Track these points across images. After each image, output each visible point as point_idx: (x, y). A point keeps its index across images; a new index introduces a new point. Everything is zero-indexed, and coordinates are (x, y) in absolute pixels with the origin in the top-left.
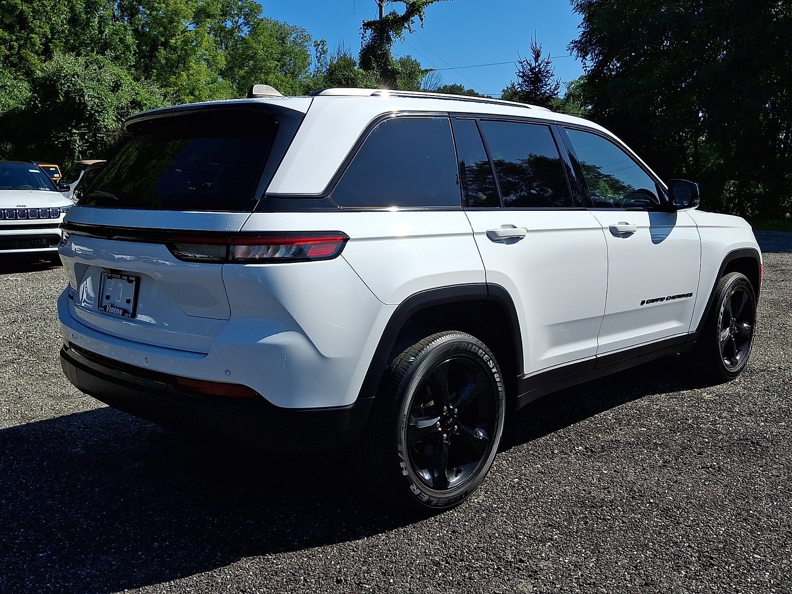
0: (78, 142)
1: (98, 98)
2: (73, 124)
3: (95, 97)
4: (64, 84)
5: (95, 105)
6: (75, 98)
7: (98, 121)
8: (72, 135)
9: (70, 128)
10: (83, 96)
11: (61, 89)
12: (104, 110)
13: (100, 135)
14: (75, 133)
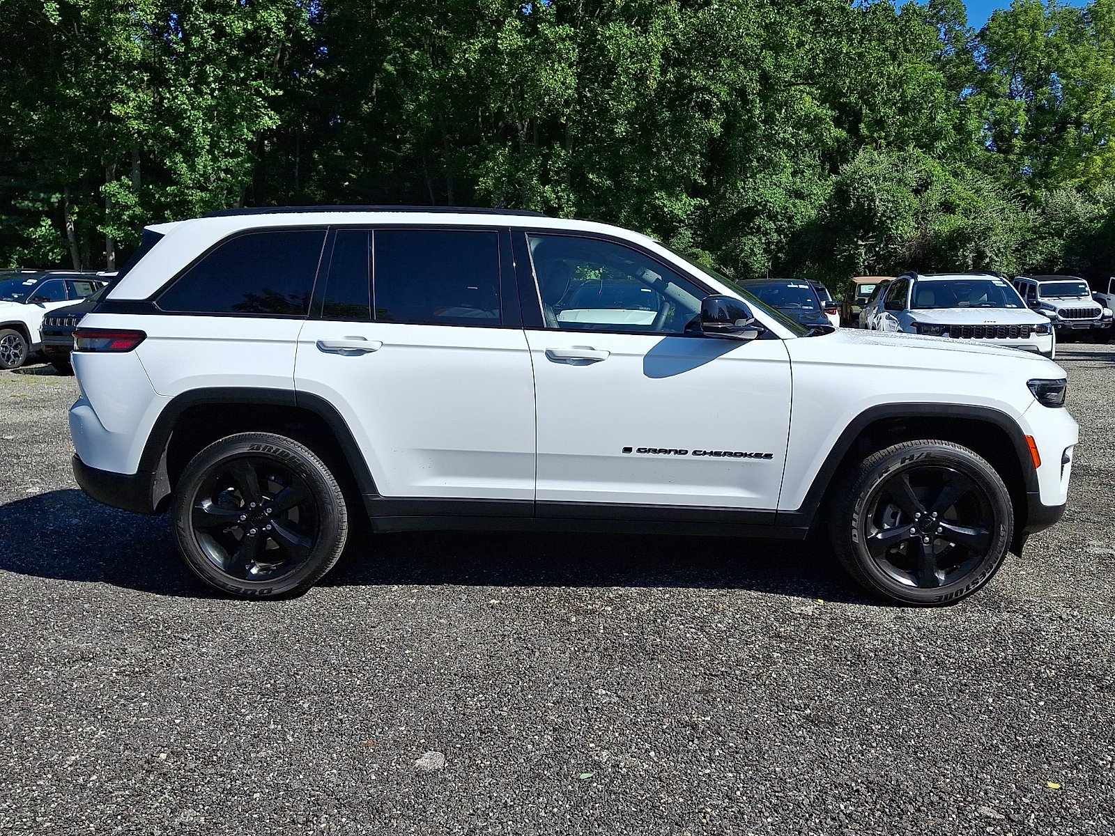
0: (863, 255)
1: (893, 202)
2: (860, 234)
3: (889, 201)
4: (858, 188)
5: (888, 211)
6: (864, 203)
7: (890, 229)
8: (857, 247)
9: (855, 240)
10: (873, 200)
11: (854, 195)
12: (898, 216)
13: (892, 246)
14: (861, 245)
